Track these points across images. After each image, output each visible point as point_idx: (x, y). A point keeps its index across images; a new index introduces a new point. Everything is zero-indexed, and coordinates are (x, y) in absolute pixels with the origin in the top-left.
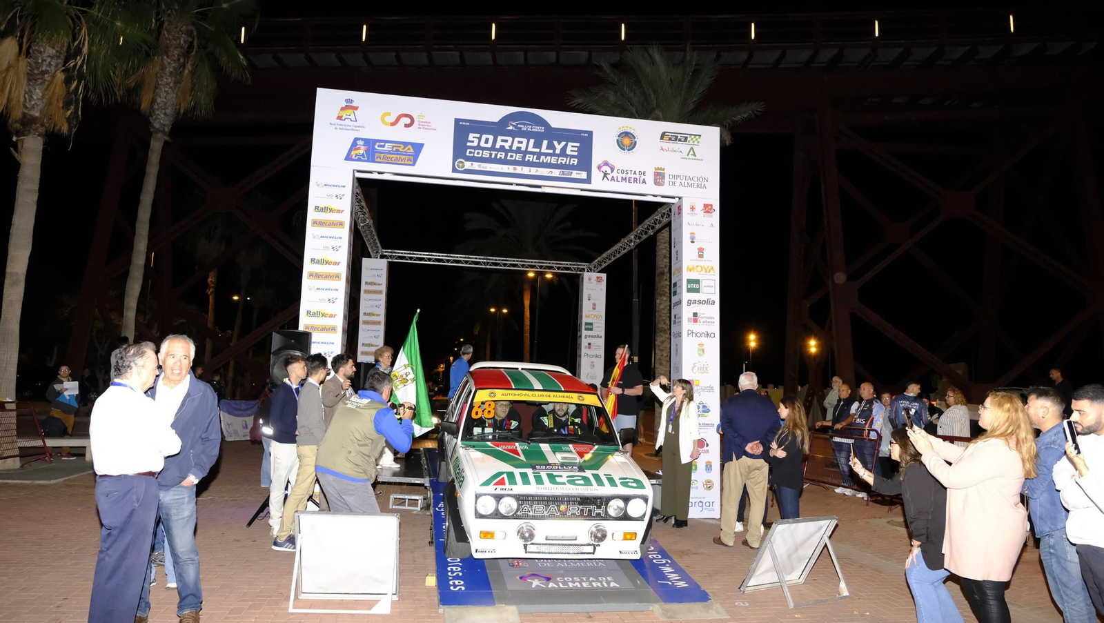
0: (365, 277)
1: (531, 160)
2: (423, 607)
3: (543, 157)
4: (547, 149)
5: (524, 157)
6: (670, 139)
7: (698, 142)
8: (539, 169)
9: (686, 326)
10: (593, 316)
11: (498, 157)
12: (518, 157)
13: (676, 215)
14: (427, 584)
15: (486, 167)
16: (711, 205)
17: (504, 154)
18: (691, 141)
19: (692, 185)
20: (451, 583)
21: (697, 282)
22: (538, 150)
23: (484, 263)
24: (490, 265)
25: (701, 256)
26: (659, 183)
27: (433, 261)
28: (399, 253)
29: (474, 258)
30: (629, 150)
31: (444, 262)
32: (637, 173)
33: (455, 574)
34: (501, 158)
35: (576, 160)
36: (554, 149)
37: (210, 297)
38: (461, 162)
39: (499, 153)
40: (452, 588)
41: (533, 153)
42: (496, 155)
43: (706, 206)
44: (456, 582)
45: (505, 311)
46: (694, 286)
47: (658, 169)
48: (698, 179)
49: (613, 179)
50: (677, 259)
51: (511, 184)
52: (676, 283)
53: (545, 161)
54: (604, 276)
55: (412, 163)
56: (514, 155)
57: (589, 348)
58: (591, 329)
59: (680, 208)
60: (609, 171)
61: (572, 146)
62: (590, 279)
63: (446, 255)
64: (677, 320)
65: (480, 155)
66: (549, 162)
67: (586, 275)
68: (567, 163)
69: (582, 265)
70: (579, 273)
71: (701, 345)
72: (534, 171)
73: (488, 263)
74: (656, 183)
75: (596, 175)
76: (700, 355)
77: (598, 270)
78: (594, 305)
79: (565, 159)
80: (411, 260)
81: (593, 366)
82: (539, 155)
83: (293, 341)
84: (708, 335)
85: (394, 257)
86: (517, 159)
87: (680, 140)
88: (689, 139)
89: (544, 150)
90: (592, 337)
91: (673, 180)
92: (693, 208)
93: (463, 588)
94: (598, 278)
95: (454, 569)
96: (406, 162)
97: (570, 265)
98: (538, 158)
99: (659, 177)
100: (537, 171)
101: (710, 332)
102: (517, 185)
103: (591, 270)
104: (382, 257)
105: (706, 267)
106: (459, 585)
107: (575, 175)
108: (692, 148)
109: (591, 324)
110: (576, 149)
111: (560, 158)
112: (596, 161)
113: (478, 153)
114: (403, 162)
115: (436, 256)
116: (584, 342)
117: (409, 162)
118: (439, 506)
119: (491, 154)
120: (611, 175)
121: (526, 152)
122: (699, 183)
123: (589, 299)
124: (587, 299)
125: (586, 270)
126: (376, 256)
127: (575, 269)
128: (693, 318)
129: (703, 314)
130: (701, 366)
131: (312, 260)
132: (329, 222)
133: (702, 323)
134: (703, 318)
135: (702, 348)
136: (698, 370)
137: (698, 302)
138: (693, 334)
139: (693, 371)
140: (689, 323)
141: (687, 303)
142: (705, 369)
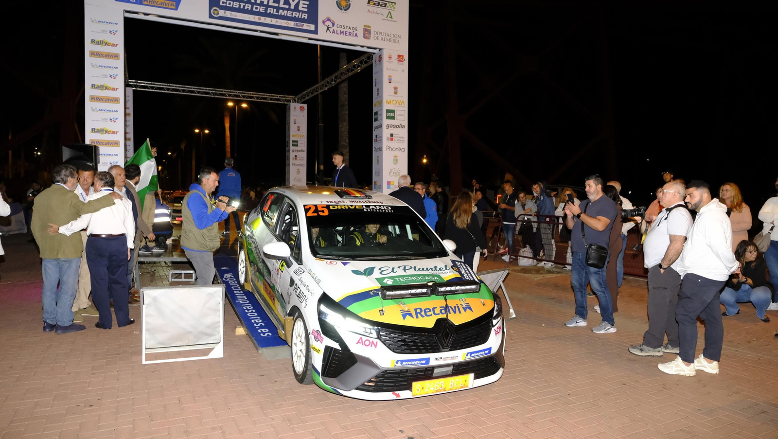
1: (272, 13)
2: (244, 350)
3: (281, 11)
4: (284, 4)
5: (266, 10)
6: (374, 4)
7: (394, 8)
8: (278, 20)
9: (386, 143)
10: (298, 136)
11: (246, 8)
12: (261, 9)
13: (377, 62)
14: (237, 334)
15: (236, 16)
16: (403, 56)
17: (250, 6)
18: (389, 7)
19: (389, 40)
20: (259, 331)
21: (393, 111)
22: (276, 5)
23: (213, 93)
24: (218, 95)
25: (396, 93)
26: (366, 37)
27: (171, 91)
28: (142, 83)
29: (204, 89)
30: (345, 10)
31: (181, 92)
32: (351, 28)
33: (259, 325)
34: (248, 9)
35: (306, 15)
36: (290, 5)
38: (216, 10)
39: (247, 5)
40: (262, 335)
41: (273, 7)
42: (244, 6)
43: (399, 56)
44: (263, 330)
45: (207, 131)
46: (391, 115)
47: (365, 26)
48: (394, 36)
49: (334, 32)
50: (378, 94)
51: (256, 31)
52: (377, 112)
53: (283, 14)
54: (305, 106)
55: (175, 8)
56: (259, 7)
57: (296, 159)
58: (297, 146)
59: (380, 57)
60: (331, 25)
61: (303, 4)
62: (295, 108)
63: (182, 86)
64: (378, 139)
65: (231, 6)
66: (285, 15)
67: (293, 105)
68: (300, 17)
69: (289, 98)
70: (286, 103)
71: (396, 156)
72: (274, 21)
74: (365, 37)
75: (322, 28)
76: (395, 164)
77: (302, 101)
78: (299, 127)
79: (298, 13)
80: (152, 89)
81: (298, 172)
82: (278, 9)
83: (82, 153)
84: (400, 149)
85: (138, 86)
86: (261, 11)
87: (381, 5)
88: (388, 5)
89: (282, 5)
90: (298, 151)
91: (377, 35)
92: (390, 57)
93: (270, 334)
94: (301, 107)
95: (256, 321)
96: (170, 7)
97: (280, 97)
98: (277, 11)
99: (367, 32)
100: (277, 21)
101: (401, 148)
102: (261, 32)
103: (295, 101)
104: (128, 86)
105: (399, 101)
106: (266, 332)
107: (306, 26)
108: (390, 12)
109: (297, 142)
110: (306, 6)
111: (294, 13)
112: (321, 17)
113: (230, 4)
114: (167, 7)
115: (173, 86)
116: (292, 155)
117: (172, 7)
118: (225, 277)
119: (240, 5)
120: (333, 28)
121: (267, 6)
122: (394, 39)
123: (295, 124)
124: (293, 123)
125: (292, 101)
127: (283, 100)
128: (390, 137)
129: (397, 135)
130: (395, 171)
131: (93, 85)
132: (105, 54)
133: (396, 141)
134: (397, 137)
135: (396, 159)
136: (393, 174)
137: (394, 126)
138: (390, 149)
139: (390, 175)
140: (387, 141)
141: (386, 127)
142: (398, 173)
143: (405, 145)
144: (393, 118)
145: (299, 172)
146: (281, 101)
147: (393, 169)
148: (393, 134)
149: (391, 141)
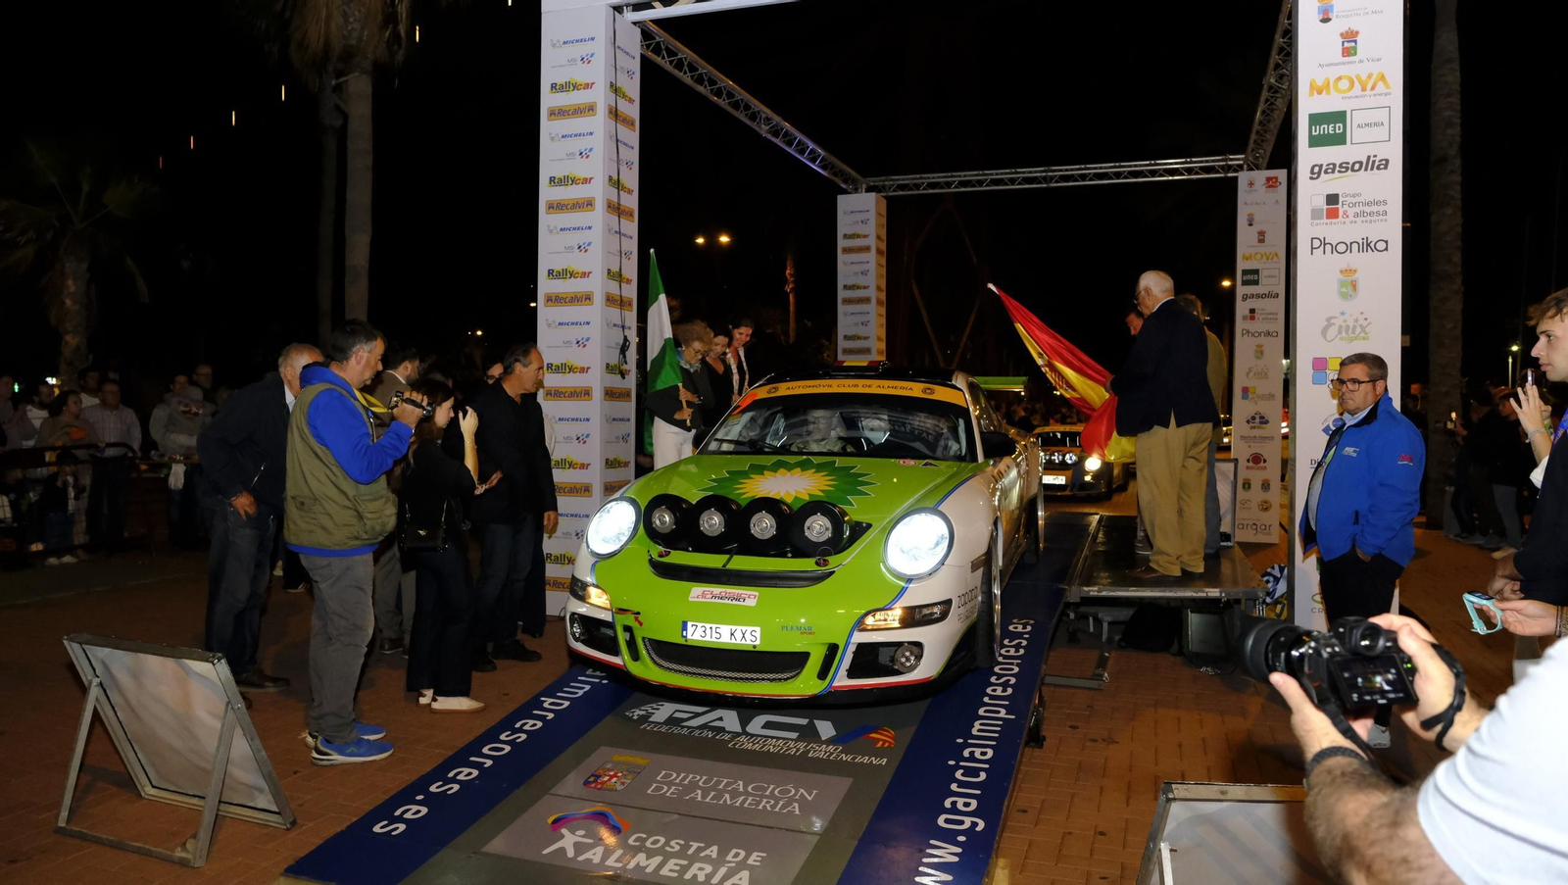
0: (844, 225)
9: (1309, 229)
10: (1259, 256)
21: (1339, 117)
23: (1044, 178)
24: (1057, 182)
28: (898, 180)
29: (1026, 172)
31: (975, 186)
37: (791, 296)
46: (1333, 127)
54: (1283, 174)
57: (1252, 318)
62: (1251, 184)
67: (1243, 177)
69: (1238, 159)
70: (1229, 175)
71: (1348, 271)
73: (1052, 178)
76: (1345, 296)
78: (1262, 234)
80: (920, 189)
81: (1260, 352)
84: (1367, 246)
85: (895, 187)
90: (1258, 296)
94: (1269, 179)
97: (1213, 161)
101: (1373, 239)
103: (1254, 167)
104: (868, 190)
105: (1364, 78)
109: (1256, 272)
115: (960, 176)
116: (1241, 308)
123: (1251, 225)
124: (1247, 223)
125: (1245, 166)
126: (856, 190)
127: (1222, 167)
128: (1325, 207)
129: (1354, 196)
130: (1347, 323)
131: (552, 180)
132: (572, 108)
133: (1351, 218)
134: (1354, 205)
135: (1350, 279)
136: (1340, 332)
137: (1341, 166)
138: (1328, 247)
139: (1325, 337)
140: (1316, 221)
141: (1312, 172)
142: (1358, 330)
143: (1391, 227)
144: (1340, 139)
145: (1262, 353)
146: (1218, 172)
147: (1338, 315)
148: (1338, 195)
149: (1329, 221)
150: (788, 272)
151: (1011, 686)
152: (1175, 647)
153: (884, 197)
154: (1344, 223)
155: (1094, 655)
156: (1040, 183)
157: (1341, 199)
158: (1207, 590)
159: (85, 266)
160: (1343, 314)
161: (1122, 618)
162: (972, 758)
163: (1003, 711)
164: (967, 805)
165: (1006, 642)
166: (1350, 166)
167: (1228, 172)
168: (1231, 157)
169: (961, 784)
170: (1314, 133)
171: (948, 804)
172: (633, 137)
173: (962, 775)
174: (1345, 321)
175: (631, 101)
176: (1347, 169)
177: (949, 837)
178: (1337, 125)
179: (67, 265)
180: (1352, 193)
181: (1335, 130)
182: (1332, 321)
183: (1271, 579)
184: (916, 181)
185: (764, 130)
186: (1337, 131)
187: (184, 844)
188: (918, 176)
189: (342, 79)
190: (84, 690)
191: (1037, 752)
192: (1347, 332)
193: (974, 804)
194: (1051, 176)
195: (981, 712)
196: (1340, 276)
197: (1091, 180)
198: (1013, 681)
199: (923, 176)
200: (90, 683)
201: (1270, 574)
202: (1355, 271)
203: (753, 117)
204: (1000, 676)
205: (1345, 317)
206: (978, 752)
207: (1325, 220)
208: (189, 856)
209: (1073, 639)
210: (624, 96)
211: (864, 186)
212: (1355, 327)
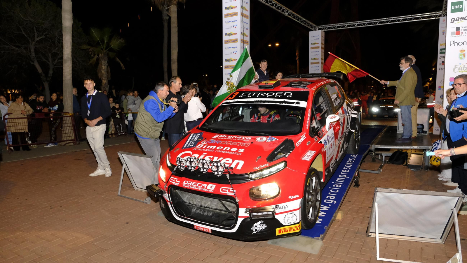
0: (311, 40)
9: (450, 38)
21: (461, 3)
23: (375, 23)
24: (379, 24)
27: (346, 27)
28: (328, 26)
29: (368, 21)
37: (298, 61)
57: (443, 64)
62: (444, 21)
63: (353, 22)
67: (441, 19)
69: (440, 13)
71: (462, 51)
73: (377, 23)
76: (461, 58)
85: (327, 28)
97: (431, 14)
104: (319, 29)
109: (445, 49)
116: (440, 61)
124: (442, 34)
125: (442, 15)
126: (315, 30)
127: (435, 16)
128: (456, 31)
129: (465, 27)
130: (461, 67)
131: (226, 34)
132: (231, 14)
133: (464, 34)
134: (465, 30)
135: (463, 53)
136: (459, 69)
137: (461, 18)
138: (456, 44)
139: (454, 71)
140: (452, 36)
141: (452, 21)
142: (465, 69)
144: (461, 10)
146: (433, 17)
147: (459, 64)
148: (460, 27)
149: (457, 35)
150: (297, 54)
151: (349, 170)
152: (405, 163)
153: (324, 31)
154: (462, 36)
155: (379, 165)
156: (373, 24)
157: (461, 29)
158: (414, 146)
159: (106, 62)
160: (460, 64)
161: (389, 155)
162: (335, 187)
163: (346, 177)
164: (332, 198)
165: (349, 159)
166: (464, 18)
167: (436, 17)
168: (438, 12)
169: (332, 193)
170: (452, 9)
171: (327, 197)
172: (248, 21)
173: (332, 191)
174: (461, 66)
175: (247, 10)
176: (463, 19)
177: (327, 205)
178: (460, 6)
179: (102, 62)
180: (464, 26)
181: (459, 7)
182: (457, 66)
183: (437, 144)
184: (333, 26)
185: (286, 14)
186: (460, 7)
187: (146, 199)
188: (334, 24)
189: (169, 7)
190: (122, 164)
191: (357, 188)
192: (461, 70)
193: (334, 197)
194: (377, 22)
195: (340, 176)
196: (460, 52)
197: (390, 22)
198: (350, 168)
199: (336, 24)
200: (123, 163)
201: (436, 143)
202: (465, 51)
203: (283, 11)
204: (346, 167)
205: (461, 65)
206: (337, 186)
207: (455, 35)
208: (147, 202)
209: (374, 160)
210: (245, 9)
211: (318, 28)
212: (464, 68)
